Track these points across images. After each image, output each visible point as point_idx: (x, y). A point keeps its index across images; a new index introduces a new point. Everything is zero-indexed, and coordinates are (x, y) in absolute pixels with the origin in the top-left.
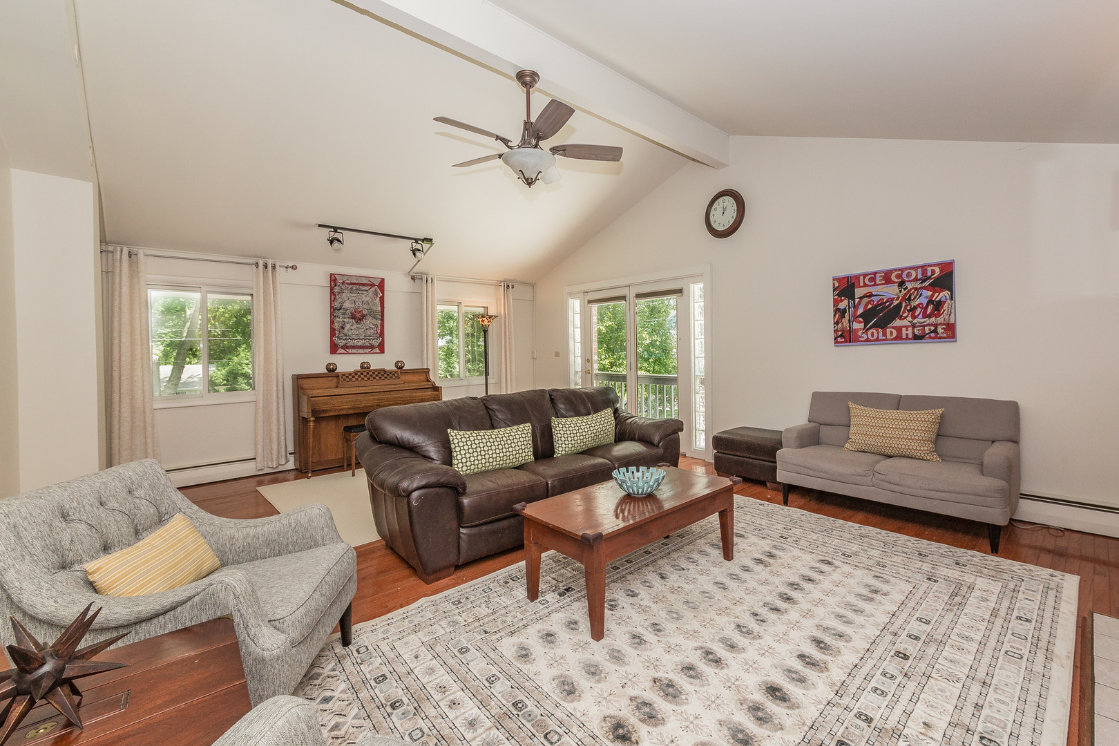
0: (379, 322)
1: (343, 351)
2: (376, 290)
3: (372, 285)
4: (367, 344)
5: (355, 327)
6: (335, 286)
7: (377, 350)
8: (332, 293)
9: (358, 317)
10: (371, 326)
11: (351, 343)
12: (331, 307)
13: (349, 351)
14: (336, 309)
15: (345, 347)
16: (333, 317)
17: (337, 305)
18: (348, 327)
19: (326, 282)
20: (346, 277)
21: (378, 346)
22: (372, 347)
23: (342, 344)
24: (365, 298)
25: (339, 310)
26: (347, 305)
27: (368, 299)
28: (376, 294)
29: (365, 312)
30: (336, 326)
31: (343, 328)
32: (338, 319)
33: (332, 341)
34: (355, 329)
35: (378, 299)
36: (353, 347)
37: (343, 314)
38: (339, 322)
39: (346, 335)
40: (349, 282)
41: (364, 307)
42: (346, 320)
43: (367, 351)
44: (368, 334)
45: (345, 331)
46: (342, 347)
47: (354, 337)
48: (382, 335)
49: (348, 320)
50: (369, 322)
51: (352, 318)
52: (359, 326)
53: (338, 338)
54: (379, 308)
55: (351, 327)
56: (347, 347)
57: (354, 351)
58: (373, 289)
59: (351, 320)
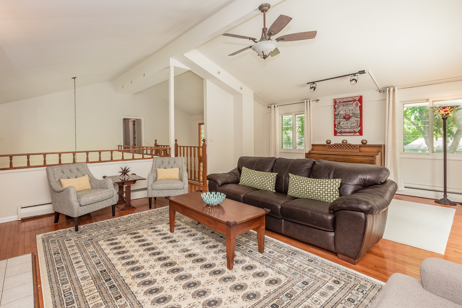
0: (359, 119)
1: (339, 134)
2: (357, 103)
3: (355, 100)
4: (352, 131)
5: (345, 123)
6: (336, 104)
7: (358, 134)
8: (335, 108)
9: (347, 118)
10: (354, 121)
11: (344, 130)
12: (334, 114)
13: (343, 134)
14: (336, 115)
15: (341, 132)
16: (335, 118)
17: (336, 113)
18: (342, 123)
19: (332, 103)
20: (341, 99)
21: (358, 132)
22: (355, 132)
23: (339, 131)
24: (350, 108)
25: (337, 115)
26: (341, 112)
27: (352, 108)
28: (357, 105)
29: (351, 115)
30: (336, 123)
31: (340, 124)
32: (337, 120)
33: (335, 130)
34: (345, 124)
35: (358, 107)
36: (345, 132)
37: (340, 117)
38: (338, 121)
39: (341, 127)
40: (342, 101)
41: (350, 112)
42: (341, 120)
43: (352, 134)
44: (353, 126)
45: (341, 125)
46: (339, 133)
47: (345, 127)
48: (361, 125)
49: (342, 119)
50: (353, 119)
51: (344, 119)
52: (347, 122)
53: (337, 128)
54: (359, 112)
55: (343, 123)
56: (342, 133)
57: (345, 134)
58: (356, 102)
59: (343, 120)
